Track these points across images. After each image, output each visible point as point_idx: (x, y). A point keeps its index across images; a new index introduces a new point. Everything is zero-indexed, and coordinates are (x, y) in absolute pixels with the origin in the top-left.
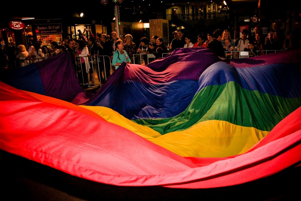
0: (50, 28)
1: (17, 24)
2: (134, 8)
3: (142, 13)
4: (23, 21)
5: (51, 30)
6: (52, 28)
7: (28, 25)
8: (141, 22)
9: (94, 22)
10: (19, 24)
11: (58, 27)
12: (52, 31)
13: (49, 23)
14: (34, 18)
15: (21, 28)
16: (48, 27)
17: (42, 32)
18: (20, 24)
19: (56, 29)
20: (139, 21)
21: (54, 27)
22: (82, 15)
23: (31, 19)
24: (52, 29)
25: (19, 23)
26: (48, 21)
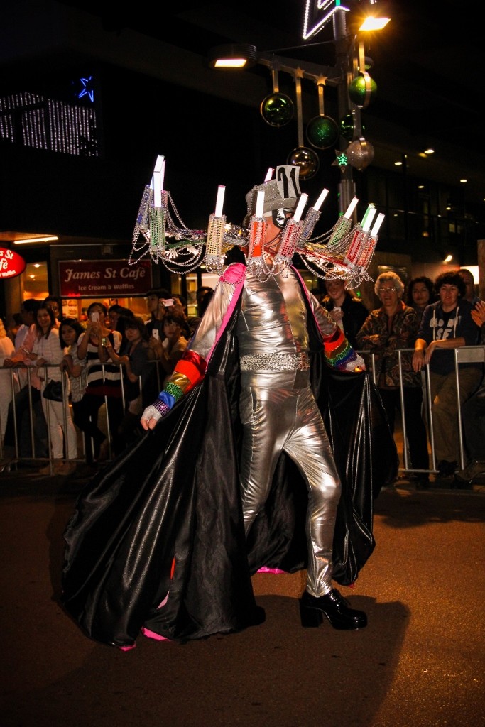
0: (110, 274)
2: (426, 211)
3: (456, 228)
4: (16, 249)
5: (112, 281)
6: (118, 274)
7: (37, 266)
8: (449, 263)
10: (4, 257)
11: (141, 270)
12: (116, 287)
13: (108, 256)
14: (56, 238)
15: (11, 273)
16: (103, 273)
17: (80, 288)
18: (8, 260)
19: (130, 281)
20: (444, 258)
21: (124, 274)
23: (46, 240)
24: (119, 280)
25: (5, 253)
26: (108, 250)
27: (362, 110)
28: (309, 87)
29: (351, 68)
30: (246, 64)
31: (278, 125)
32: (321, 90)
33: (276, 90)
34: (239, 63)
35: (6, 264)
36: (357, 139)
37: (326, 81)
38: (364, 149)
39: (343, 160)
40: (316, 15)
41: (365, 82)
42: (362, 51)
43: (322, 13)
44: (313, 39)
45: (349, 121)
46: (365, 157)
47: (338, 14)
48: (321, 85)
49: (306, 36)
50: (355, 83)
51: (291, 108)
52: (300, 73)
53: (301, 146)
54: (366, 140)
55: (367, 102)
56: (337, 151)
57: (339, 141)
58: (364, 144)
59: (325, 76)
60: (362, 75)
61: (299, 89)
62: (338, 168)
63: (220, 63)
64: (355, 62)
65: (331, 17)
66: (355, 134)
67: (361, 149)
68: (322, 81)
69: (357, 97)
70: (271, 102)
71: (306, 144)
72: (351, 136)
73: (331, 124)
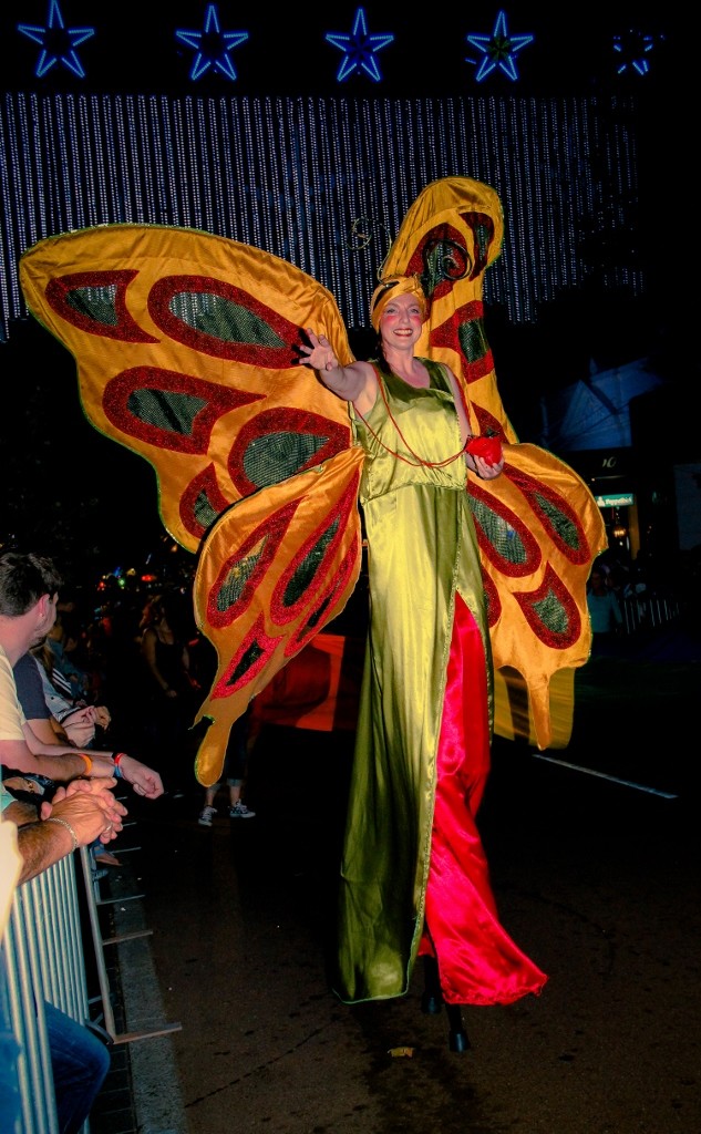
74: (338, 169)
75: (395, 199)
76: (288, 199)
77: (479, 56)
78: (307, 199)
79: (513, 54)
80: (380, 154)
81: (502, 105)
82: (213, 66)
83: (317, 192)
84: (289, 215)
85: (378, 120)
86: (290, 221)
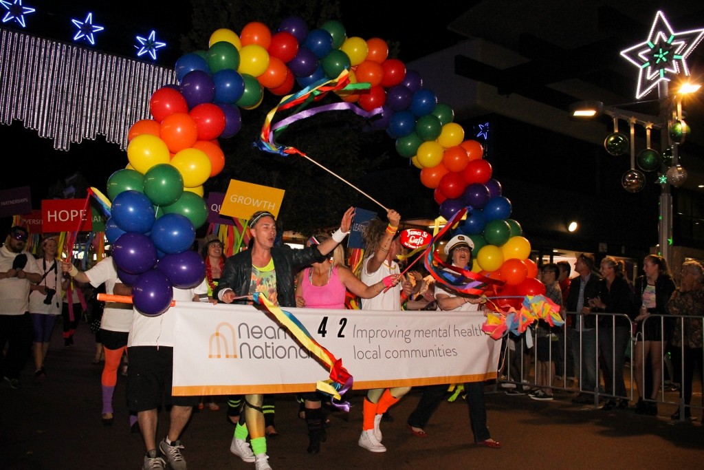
1: (417, 237)
7: (441, 243)
9: (603, 247)
10: (421, 236)
18: (424, 238)
22: (573, 227)
25: (422, 233)
27: (678, 145)
28: (640, 130)
29: (671, 117)
30: (596, 114)
31: (617, 154)
32: (648, 132)
33: (616, 131)
34: (590, 113)
35: (422, 240)
36: (675, 165)
37: (652, 126)
38: (680, 172)
39: (663, 180)
40: (646, 83)
41: (682, 127)
42: (679, 107)
43: (650, 82)
44: (643, 99)
45: (669, 153)
46: (680, 178)
47: (662, 83)
48: (649, 128)
49: (638, 96)
50: (674, 127)
51: (626, 144)
52: (633, 120)
53: (633, 169)
54: (681, 166)
55: (683, 140)
56: (659, 174)
57: (661, 166)
58: (680, 169)
59: (652, 122)
60: (679, 122)
61: (632, 131)
62: (659, 186)
63: (577, 113)
64: (674, 114)
65: (657, 85)
66: (673, 162)
67: (677, 172)
68: (650, 126)
69: (675, 136)
70: (612, 139)
71: (636, 167)
72: (669, 163)
73: (655, 155)
74: (67, 77)
75: (91, 96)
76: (39, 84)
77: (140, 46)
78: (49, 86)
79: (156, 49)
80: (88, 75)
81: (148, 68)
82: (15, 19)
83: (55, 84)
84: (38, 92)
85: (90, 60)
86: (38, 94)
